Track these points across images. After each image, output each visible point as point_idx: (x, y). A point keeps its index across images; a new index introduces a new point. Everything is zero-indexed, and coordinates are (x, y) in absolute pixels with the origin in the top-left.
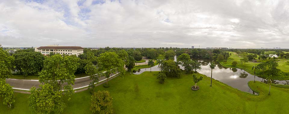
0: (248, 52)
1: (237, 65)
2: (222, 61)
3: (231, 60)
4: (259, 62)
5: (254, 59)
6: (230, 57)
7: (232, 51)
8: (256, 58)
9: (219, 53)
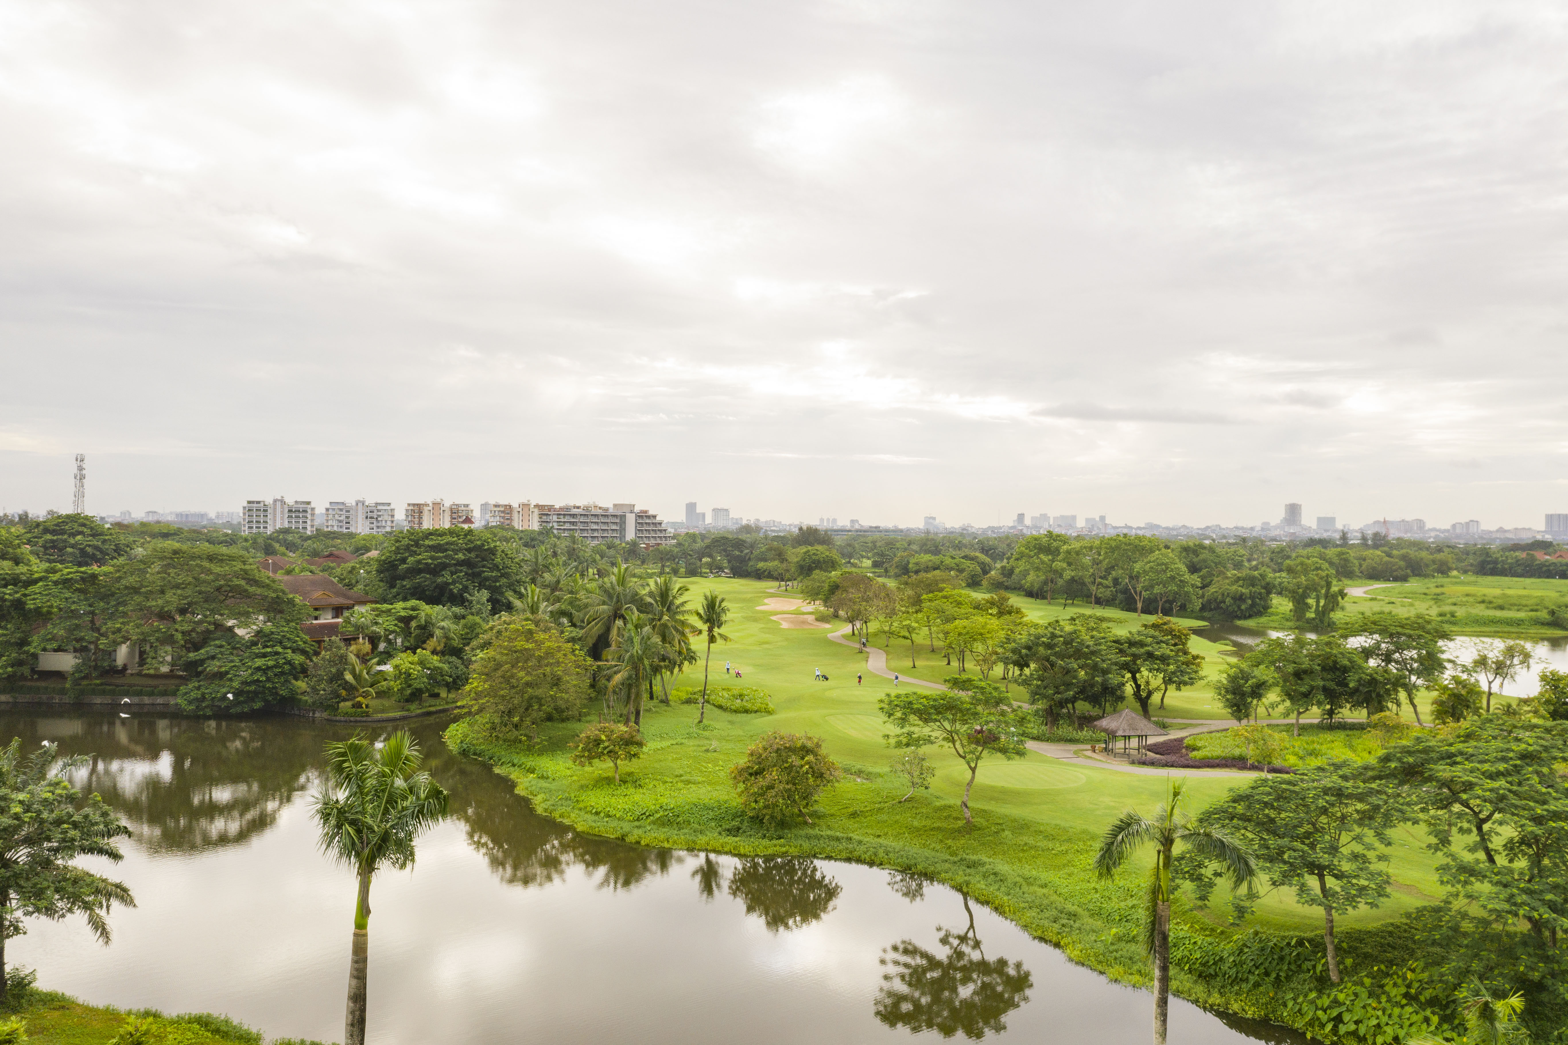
0: (1033, 579)
1: (822, 800)
2: (555, 746)
3: (719, 722)
4: (1238, 763)
5: (1143, 701)
6: (691, 673)
7: (741, 570)
8: (1175, 698)
9: (498, 605)
